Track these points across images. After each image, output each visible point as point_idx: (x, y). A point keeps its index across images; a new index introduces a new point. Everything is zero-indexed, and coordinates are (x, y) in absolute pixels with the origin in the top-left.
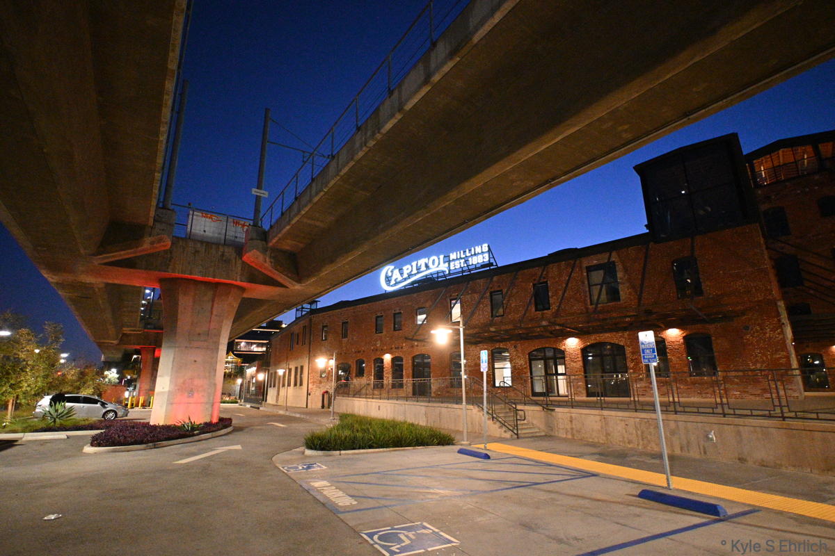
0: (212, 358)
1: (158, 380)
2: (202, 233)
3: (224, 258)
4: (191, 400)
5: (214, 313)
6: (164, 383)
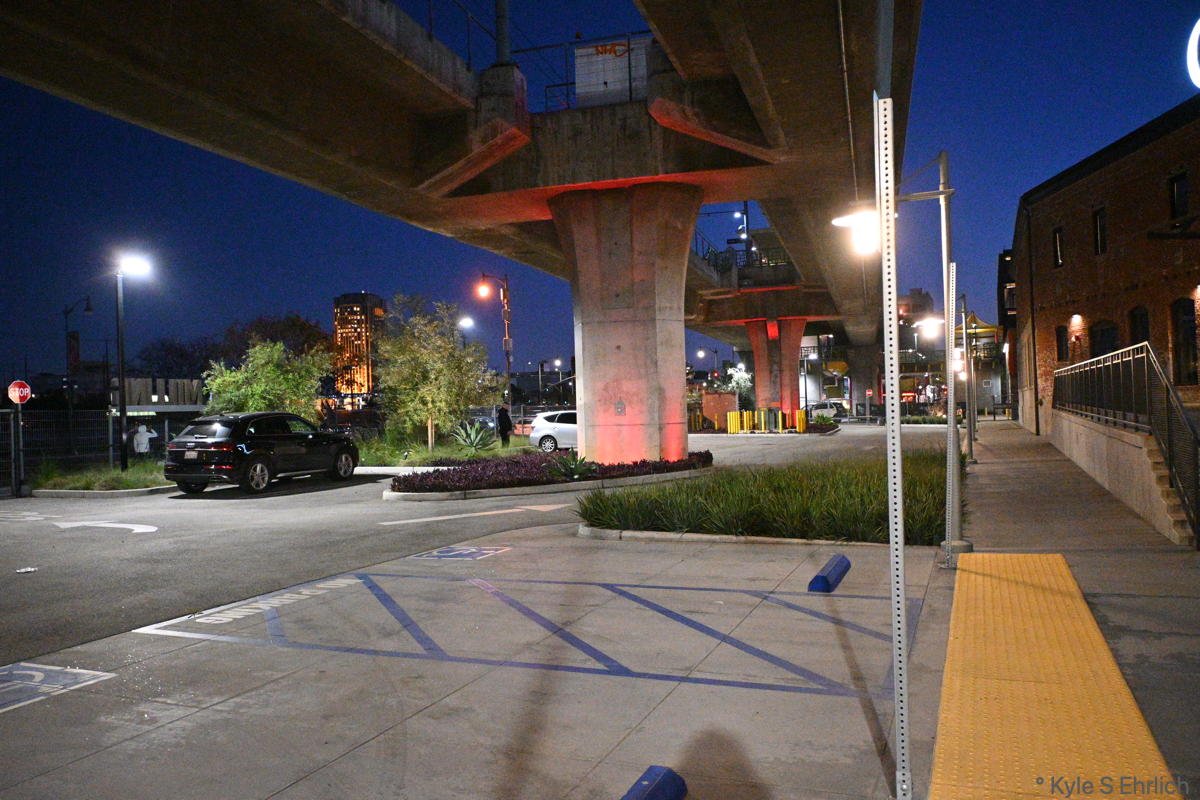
0: (648, 339)
2: (602, 88)
3: (627, 133)
4: (623, 420)
5: (637, 247)
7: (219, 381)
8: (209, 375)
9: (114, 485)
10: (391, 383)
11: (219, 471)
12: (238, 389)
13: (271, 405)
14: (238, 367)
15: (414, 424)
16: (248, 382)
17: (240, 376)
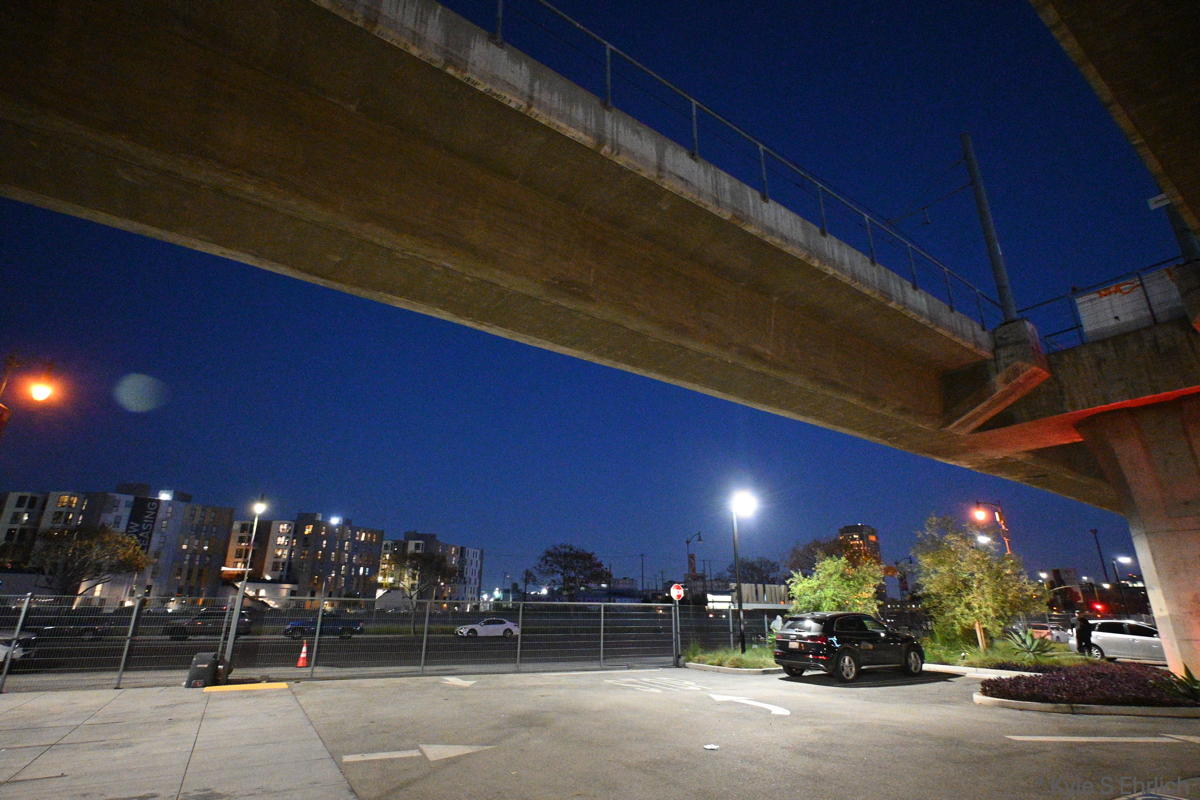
2: (1113, 322)
6: (1157, 601)
7: (800, 586)
8: (791, 582)
9: (738, 664)
10: (934, 591)
11: (816, 660)
12: (815, 592)
13: (839, 607)
14: (811, 575)
15: (963, 628)
16: (820, 587)
17: (814, 582)
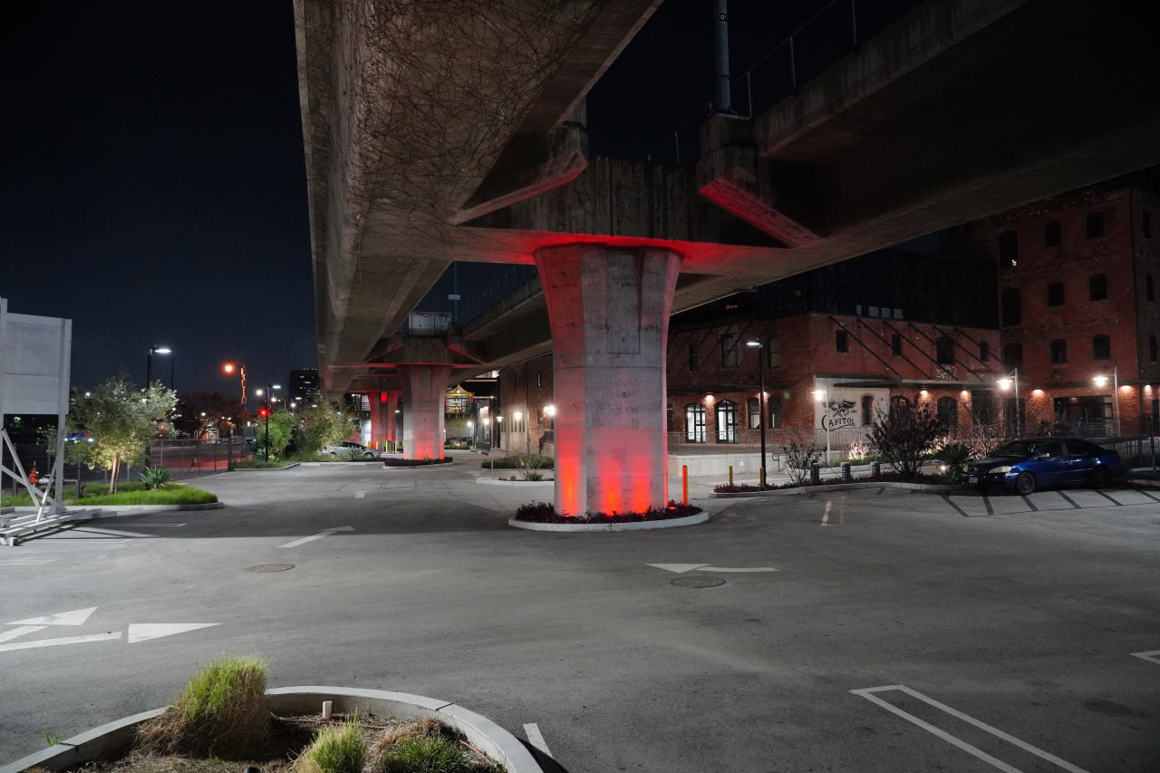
1: (405, 432)
2: (418, 327)
3: (436, 346)
4: (426, 444)
6: (408, 435)
